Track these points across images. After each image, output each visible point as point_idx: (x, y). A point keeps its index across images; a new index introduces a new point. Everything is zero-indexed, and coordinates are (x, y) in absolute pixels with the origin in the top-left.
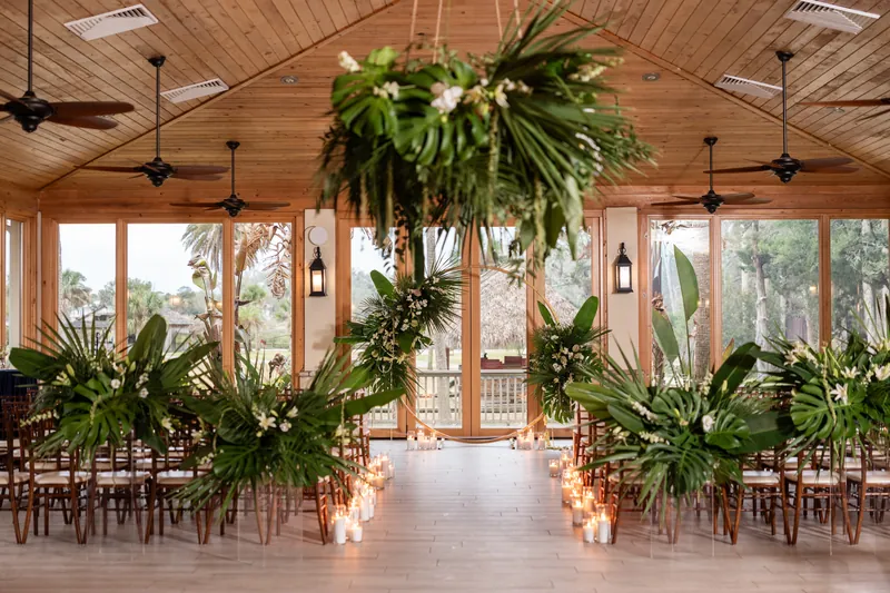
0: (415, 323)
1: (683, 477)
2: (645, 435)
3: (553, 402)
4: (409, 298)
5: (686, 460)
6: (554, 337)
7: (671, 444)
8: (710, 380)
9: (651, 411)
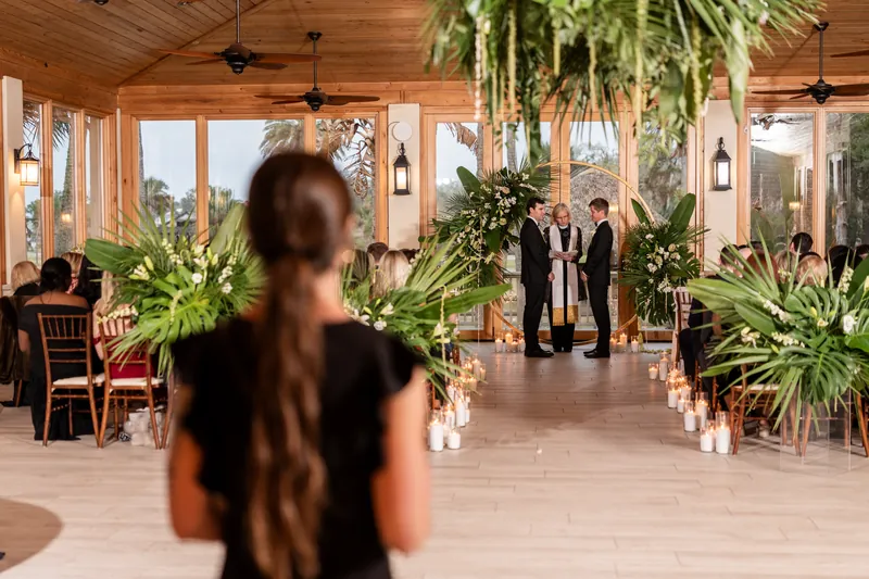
0: (503, 221)
1: (820, 383)
2: (778, 337)
3: (647, 304)
4: (498, 196)
5: (824, 364)
6: (649, 236)
7: (807, 346)
8: (850, 276)
9: (784, 310)
